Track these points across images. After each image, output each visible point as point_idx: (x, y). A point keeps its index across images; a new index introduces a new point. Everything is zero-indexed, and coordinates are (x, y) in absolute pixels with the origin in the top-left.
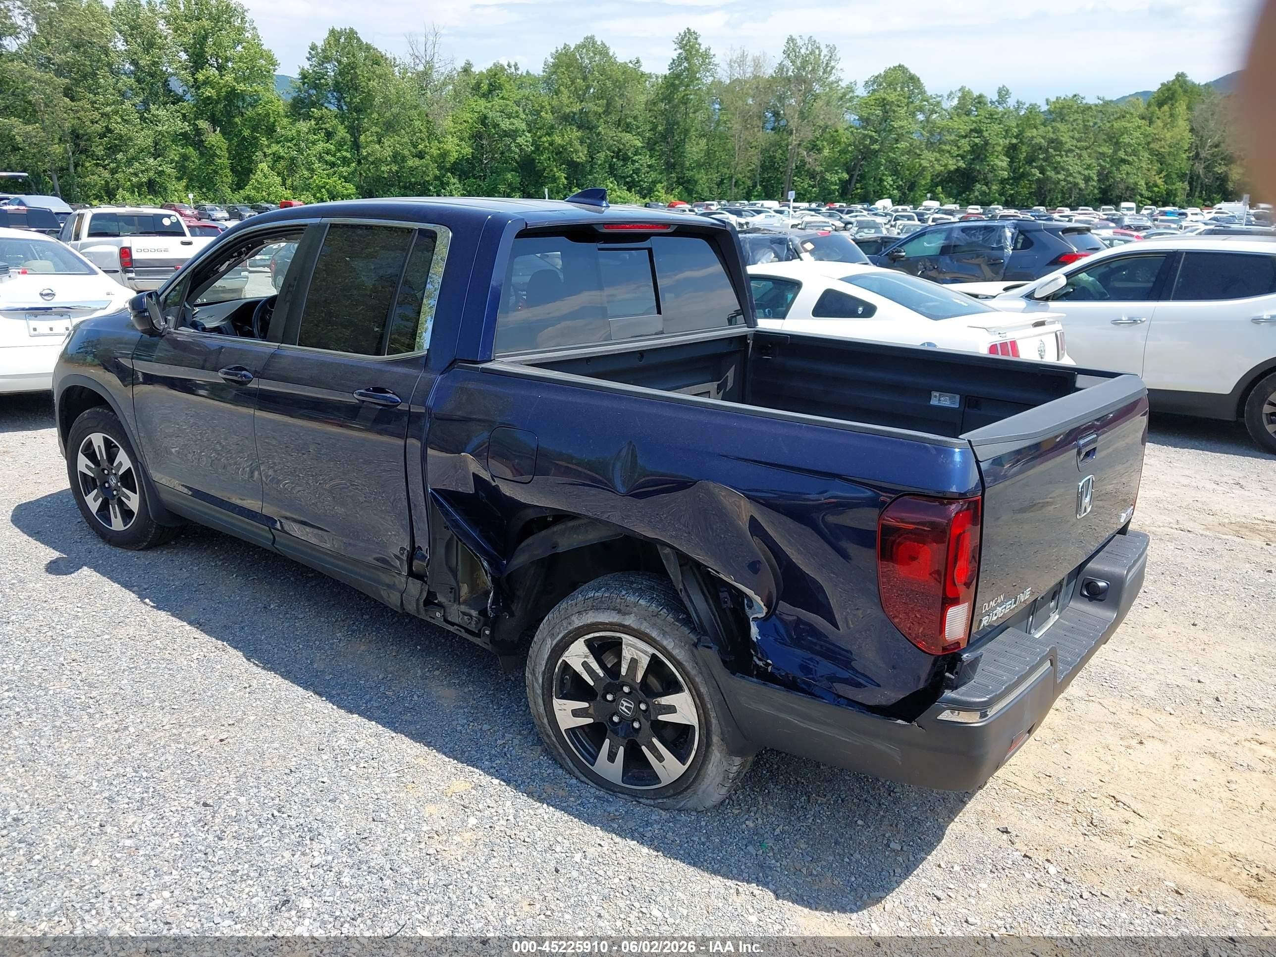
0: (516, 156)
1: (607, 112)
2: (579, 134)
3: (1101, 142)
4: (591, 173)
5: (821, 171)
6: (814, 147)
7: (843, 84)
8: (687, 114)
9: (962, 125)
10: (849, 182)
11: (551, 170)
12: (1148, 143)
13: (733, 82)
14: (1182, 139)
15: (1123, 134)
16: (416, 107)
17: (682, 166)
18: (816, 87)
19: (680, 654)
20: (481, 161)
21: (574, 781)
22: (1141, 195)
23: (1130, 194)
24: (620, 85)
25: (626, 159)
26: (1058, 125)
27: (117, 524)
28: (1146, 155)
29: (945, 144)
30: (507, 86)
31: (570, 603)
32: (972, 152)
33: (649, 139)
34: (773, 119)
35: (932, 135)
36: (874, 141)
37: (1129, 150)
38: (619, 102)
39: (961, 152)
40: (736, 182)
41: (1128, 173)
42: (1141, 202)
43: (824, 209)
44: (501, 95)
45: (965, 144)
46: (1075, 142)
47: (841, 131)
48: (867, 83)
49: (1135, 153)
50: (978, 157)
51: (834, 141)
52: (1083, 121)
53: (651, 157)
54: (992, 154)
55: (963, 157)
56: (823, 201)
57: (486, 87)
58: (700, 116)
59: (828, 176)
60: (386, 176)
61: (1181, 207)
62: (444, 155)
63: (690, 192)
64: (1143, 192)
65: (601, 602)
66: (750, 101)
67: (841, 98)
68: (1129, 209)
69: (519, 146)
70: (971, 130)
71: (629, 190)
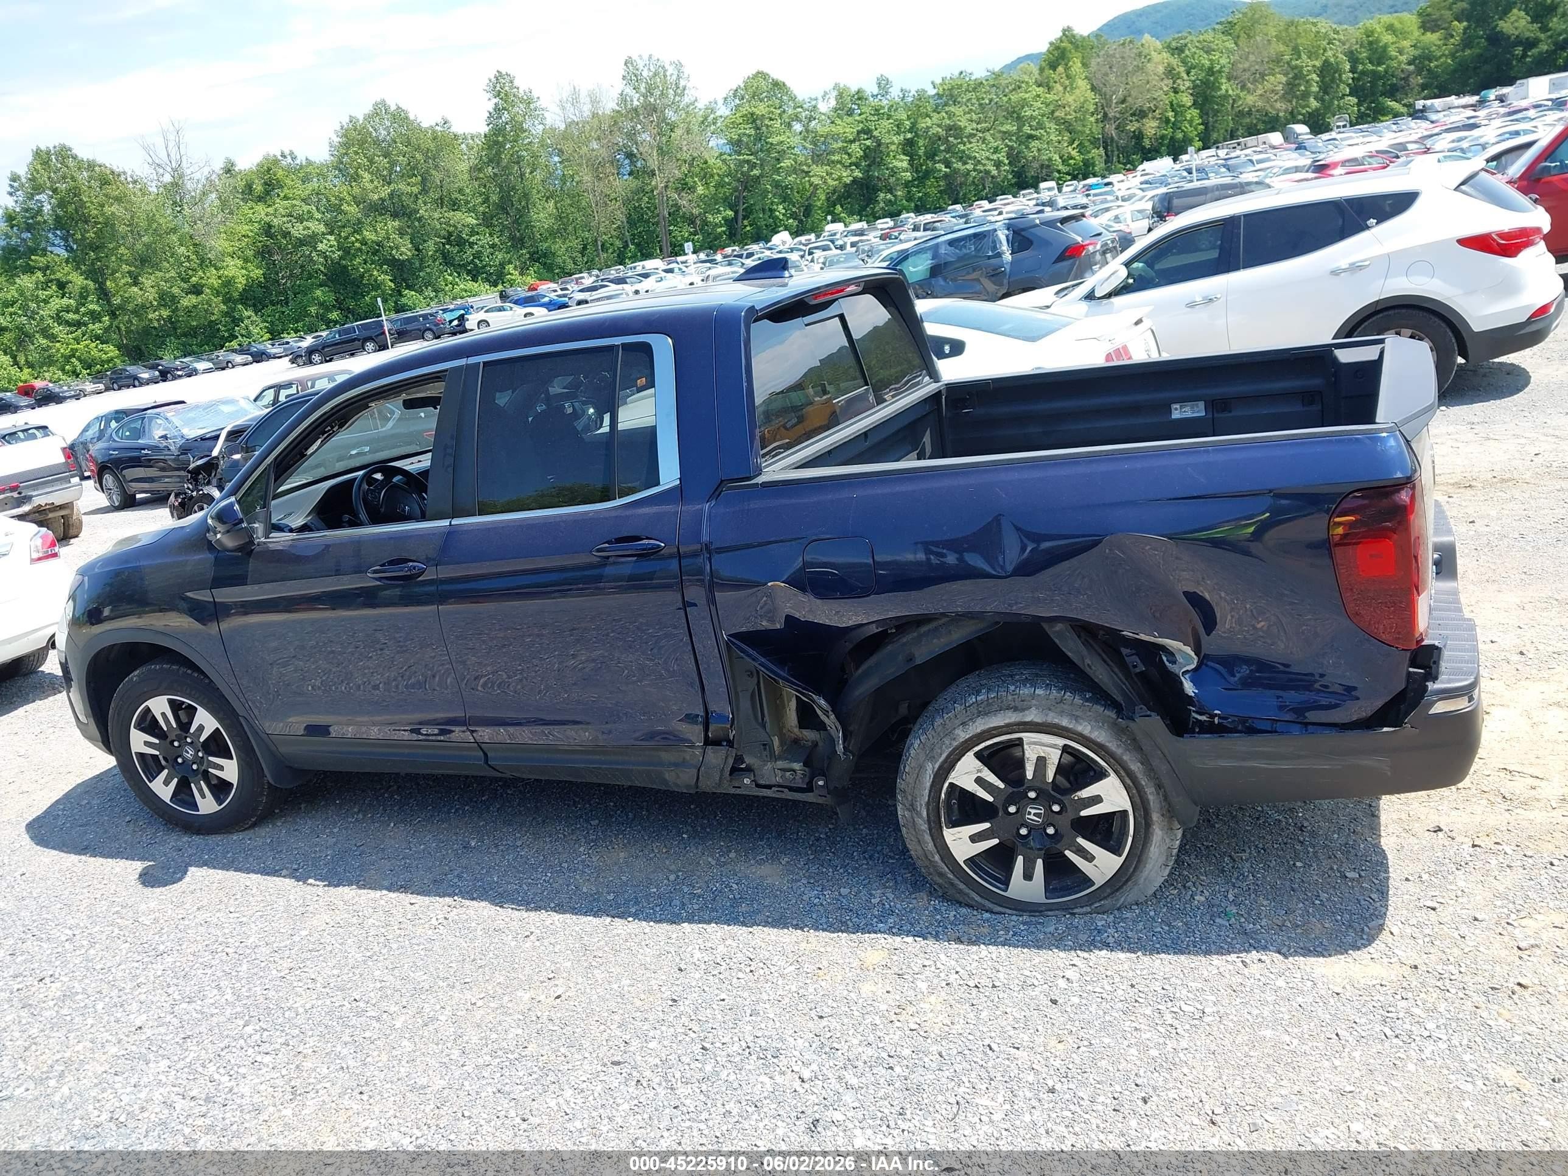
0: (322, 269)
1: (424, 191)
2: (396, 223)
3: (1001, 119)
4: (421, 269)
5: (700, 214)
6: (684, 187)
7: (701, 105)
8: (522, 175)
9: (847, 128)
10: (736, 218)
11: (371, 275)
12: (1053, 112)
13: (569, 125)
14: (1085, 101)
15: (1023, 107)
16: (174, 230)
17: (532, 238)
18: (670, 114)
19: (1101, 736)
20: (278, 281)
21: (987, 915)
22: (1059, 172)
23: (1046, 172)
24: (433, 157)
25: (461, 243)
26: (952, 109)
27: (207, 805)
28: (1053, 126)
29: (833, 153)
30: (288, 182)
31: (946, 716)
32: (866, 157)
33: (484, 213)
34: (627, 161)
35: (815, 145)
36: (753, 166)
37: (1034, 123)
38: (437, 176)
39: (854, 159)
40: (603, 245)
41: (1039, 150)
42: (1059, 179)
43: (719, 257)
44: (282, 195)
45: (856, 149)
46: (974, 125)
47: (711, 162)
48: (725, 99)
49: (1041, 126)
50: (873, 162)
51: (706, 176)
52: (978, 100)
53: (491, 235)
54: (888, 155)
55: (857, 165)
56: (710, 248)
57: (260, 188)
58: (539, 175)
59: (710, 218)
60: (156, 325)
61: (1104, 177)
62: (228, 283)
63: (549, 268)
64: (1060, 167)
65: (989, 705)
66: (595, 145)
67: (703, 122)
68: (1049, 189)
69: (323, 254)
70: (859, 132)
71: (474, 279)
